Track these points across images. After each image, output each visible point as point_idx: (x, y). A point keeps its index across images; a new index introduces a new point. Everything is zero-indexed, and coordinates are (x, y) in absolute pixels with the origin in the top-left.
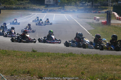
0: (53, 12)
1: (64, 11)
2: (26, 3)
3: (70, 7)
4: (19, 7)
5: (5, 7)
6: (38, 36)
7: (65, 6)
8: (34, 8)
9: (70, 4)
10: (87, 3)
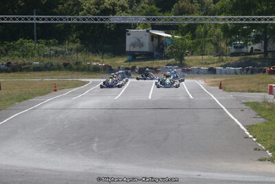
1: (184, 71)
2: (72, 50)
3: (200, 57)
4: (52, 65)
5: (9, 63)
6: (97, 146)
7: (187, 55)
8: (95, 64)
9: (201, 48)
10: (250, 45)
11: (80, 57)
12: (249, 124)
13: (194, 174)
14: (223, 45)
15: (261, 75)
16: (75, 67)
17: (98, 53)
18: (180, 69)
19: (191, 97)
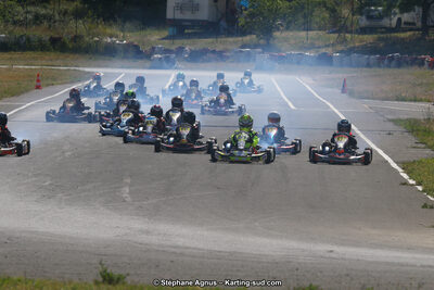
0: (209, 61)
1: (272, 58)
2: (65, 13)
3: (303, 34)
4: (28, 39)
6: (130, 193)
7: (278, 30)
8: (109, 40)
9: (305, 17)
10: (395, 14)
11: (81, 27)
12: (406, 159)
13: (321, 248)
14: (346, 12)
15: (416, 70)
16: (70, 46)
17: (115, 21)
18: (266, 55)
19: (292, 107)
